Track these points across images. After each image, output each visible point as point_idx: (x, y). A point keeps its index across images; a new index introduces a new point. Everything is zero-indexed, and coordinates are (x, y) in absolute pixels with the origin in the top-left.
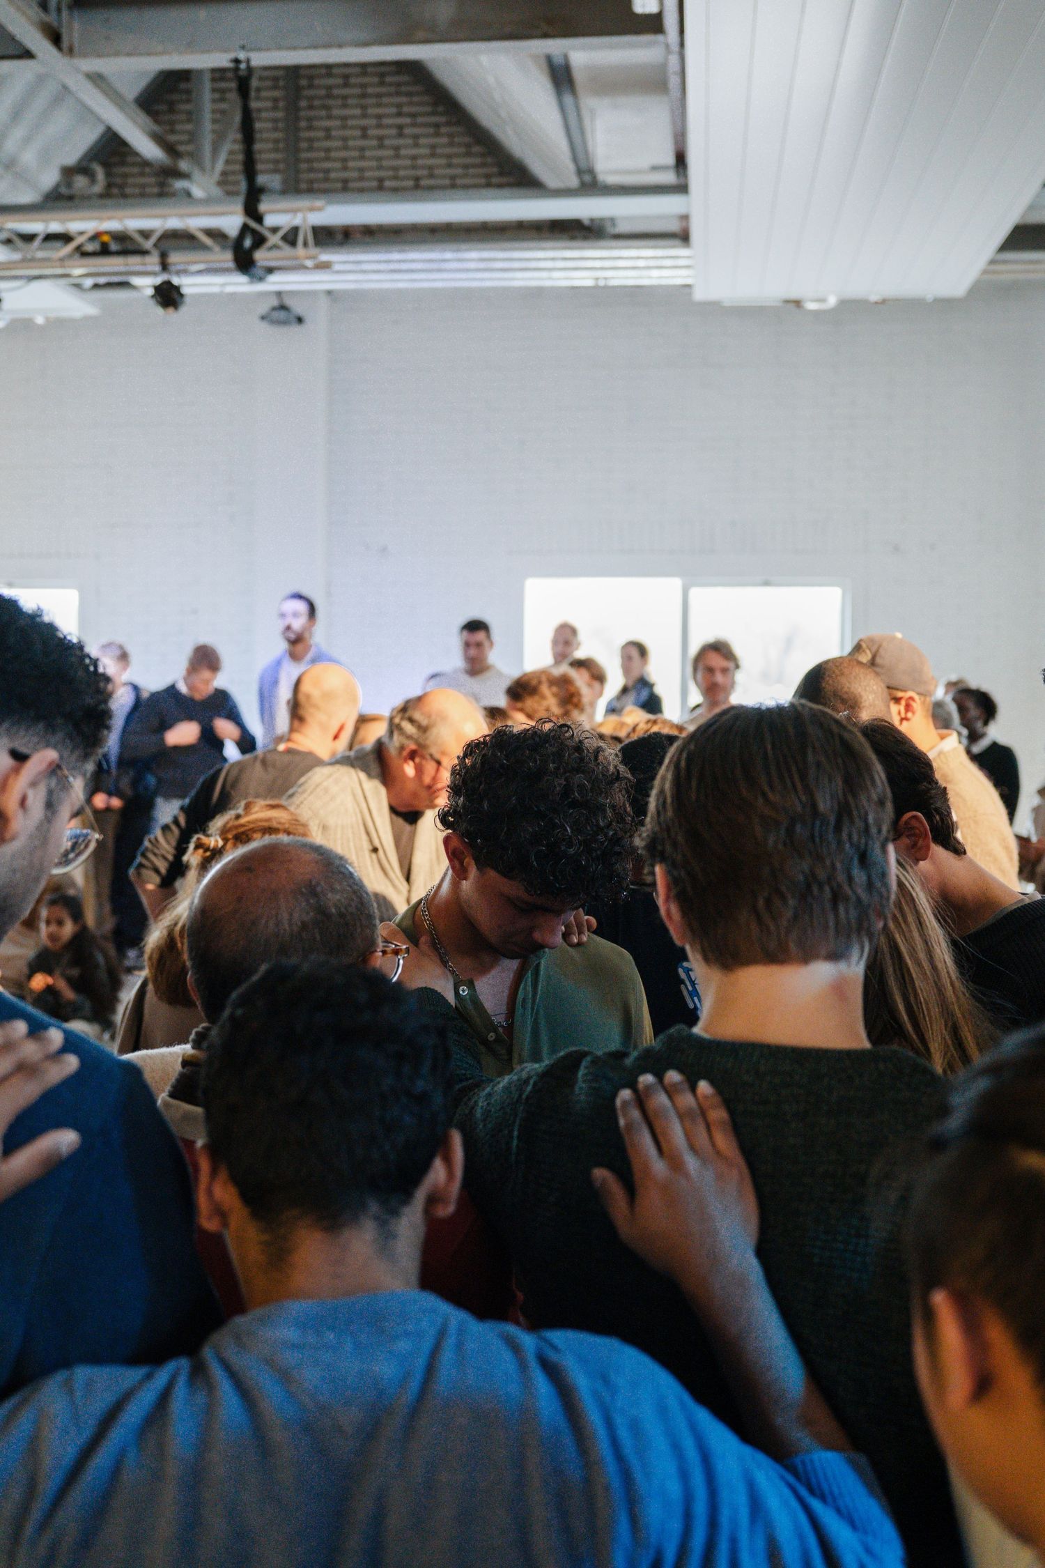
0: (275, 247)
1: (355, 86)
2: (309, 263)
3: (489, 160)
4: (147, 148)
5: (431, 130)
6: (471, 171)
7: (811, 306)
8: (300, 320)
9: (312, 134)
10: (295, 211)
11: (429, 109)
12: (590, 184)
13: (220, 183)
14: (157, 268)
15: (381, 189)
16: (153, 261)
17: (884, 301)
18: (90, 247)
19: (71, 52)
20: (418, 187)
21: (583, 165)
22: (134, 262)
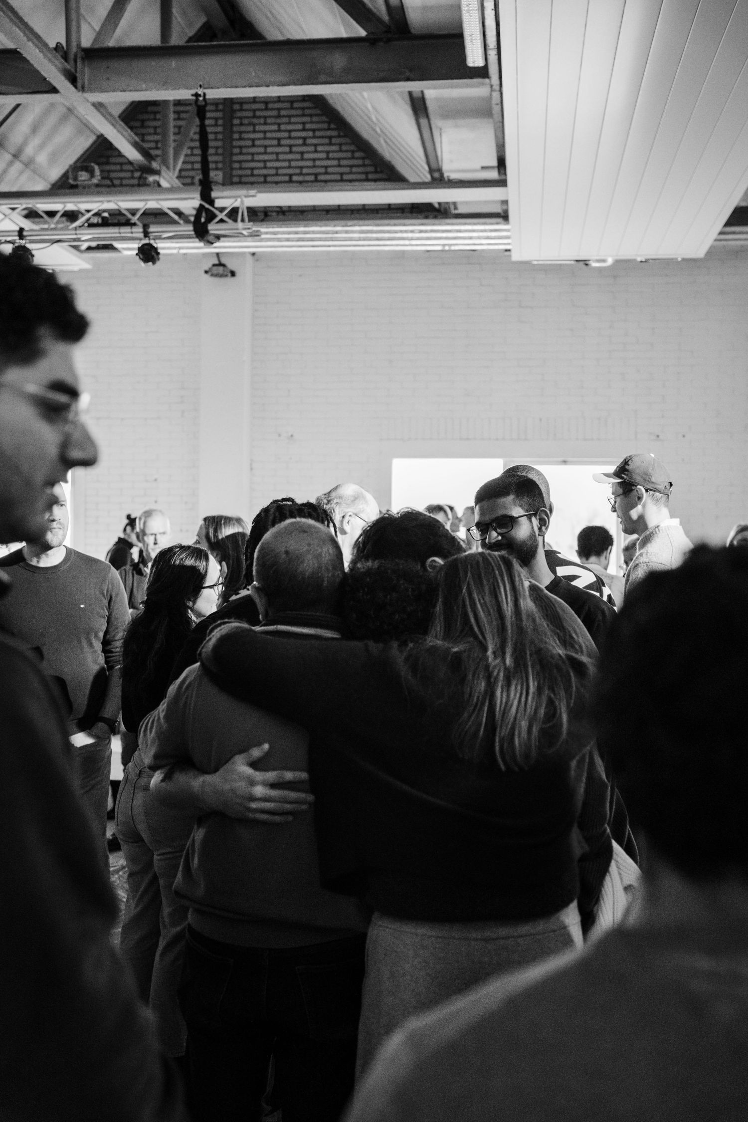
0: (222, 221)
1: (272, 109)
2: (245, 232)
3: (367, 162)
4: (131, 153)
5: (327, 141)
6: (354, 170)
7: (594, 265)
8: (233, 274)
9: (242, 143)
10: (236, 197)
11: (325, 126)
12: (438, 179)
13: (179, 177)
14: (141, 235)
15: (291, 182)
16: (138, 231)
17: (646, 261)
18: (95, 220)
19: (83, 89)
20: (318, 181)
21: (434, 166)
22: (125, 231)
